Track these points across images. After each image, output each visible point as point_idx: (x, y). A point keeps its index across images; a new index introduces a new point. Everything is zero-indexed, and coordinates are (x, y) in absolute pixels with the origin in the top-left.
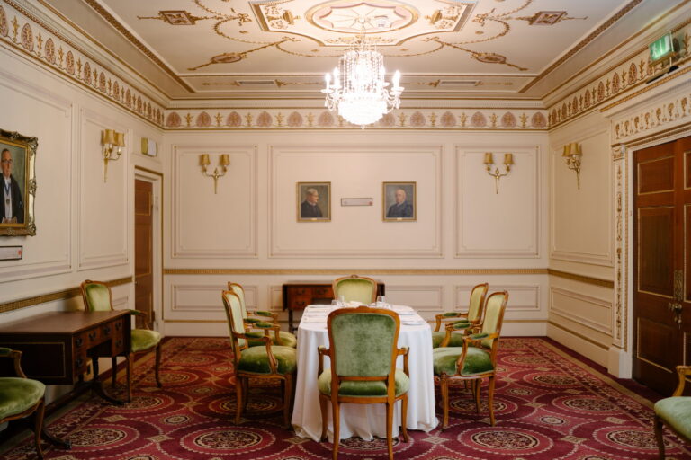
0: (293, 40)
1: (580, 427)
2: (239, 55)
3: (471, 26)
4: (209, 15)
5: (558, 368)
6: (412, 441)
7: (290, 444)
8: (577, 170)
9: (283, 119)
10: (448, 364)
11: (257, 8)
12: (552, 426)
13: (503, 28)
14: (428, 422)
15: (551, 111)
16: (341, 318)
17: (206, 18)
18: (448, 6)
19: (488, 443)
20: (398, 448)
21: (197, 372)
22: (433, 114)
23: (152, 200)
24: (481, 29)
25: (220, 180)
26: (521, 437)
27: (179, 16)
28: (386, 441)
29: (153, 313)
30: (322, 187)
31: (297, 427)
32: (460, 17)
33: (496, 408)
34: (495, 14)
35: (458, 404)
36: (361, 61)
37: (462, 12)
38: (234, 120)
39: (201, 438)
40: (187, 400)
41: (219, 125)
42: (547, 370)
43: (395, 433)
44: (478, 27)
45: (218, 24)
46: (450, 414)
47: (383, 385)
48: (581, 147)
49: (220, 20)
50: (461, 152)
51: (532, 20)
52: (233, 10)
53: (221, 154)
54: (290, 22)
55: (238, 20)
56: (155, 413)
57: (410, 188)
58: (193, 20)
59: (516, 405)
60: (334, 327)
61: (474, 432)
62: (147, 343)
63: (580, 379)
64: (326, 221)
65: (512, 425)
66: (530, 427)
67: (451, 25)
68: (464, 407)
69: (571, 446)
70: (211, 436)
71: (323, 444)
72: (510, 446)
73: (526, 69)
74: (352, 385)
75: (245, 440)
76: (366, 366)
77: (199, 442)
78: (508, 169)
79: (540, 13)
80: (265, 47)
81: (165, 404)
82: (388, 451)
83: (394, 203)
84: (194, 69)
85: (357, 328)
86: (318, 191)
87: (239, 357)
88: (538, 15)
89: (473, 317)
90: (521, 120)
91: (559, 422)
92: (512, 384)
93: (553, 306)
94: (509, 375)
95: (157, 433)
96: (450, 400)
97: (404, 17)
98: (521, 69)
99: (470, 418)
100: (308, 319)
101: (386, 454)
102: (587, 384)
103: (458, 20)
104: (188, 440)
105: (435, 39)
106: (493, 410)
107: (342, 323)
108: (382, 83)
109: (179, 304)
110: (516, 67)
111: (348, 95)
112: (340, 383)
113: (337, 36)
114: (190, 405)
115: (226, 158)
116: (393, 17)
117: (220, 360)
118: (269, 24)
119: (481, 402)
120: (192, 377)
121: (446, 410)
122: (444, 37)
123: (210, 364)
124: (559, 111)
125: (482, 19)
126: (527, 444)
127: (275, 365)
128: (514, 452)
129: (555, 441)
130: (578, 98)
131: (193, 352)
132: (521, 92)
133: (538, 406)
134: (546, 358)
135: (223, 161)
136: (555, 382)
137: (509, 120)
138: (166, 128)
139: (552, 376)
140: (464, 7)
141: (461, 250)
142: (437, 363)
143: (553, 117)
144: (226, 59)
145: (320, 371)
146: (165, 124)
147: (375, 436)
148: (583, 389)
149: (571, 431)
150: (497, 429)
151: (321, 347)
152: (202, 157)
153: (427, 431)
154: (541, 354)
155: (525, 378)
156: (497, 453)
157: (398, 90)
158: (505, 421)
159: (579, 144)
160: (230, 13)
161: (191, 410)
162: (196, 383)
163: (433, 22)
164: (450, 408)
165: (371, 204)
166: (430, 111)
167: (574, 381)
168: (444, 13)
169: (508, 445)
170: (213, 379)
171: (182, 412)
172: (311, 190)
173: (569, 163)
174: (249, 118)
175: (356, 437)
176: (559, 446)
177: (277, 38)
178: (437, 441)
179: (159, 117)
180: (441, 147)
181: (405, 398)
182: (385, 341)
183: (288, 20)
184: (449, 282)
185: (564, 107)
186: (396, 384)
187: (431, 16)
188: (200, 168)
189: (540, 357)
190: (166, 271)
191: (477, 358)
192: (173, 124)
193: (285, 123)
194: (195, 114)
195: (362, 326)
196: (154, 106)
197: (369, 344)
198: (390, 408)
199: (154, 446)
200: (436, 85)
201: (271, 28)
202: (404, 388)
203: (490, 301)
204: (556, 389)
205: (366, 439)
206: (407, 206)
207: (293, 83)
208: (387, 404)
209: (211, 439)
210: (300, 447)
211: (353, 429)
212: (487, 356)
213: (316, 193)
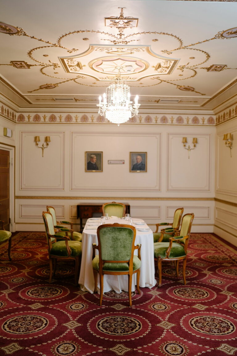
0: (82, 77)
1: (231, 285)
2: (54, 85)
3: (176, 72)
4: (37, 64)
5: (219, 251)
6: (142, 293)
7: (77, 295)
8: (230, 147)
9: (78, 118)
10: (162, 252)
11: (62, 60)
12: (216, 285)
13: (193, 73)
14: (151, 283)
15: (217, 116)
16: (105, 229)
17: (36, 65)
18: (164, 61)
19: (182, 295)
20: (135, 298)
21: (31, 252)
22: (156, 117)
23: (9, 160)
24: (182, 73)
25: (45, 150)
26: (200, 291)
27: (21, 64)
28: (128, 293)
29: (10, 219)
30: (98, 154)
31: (81, 285)
32: (171, 67)
33: (187, 274)
34: (189, 65)
35: (167, 272)
36: (117, 89)
37: (172, 64)
38: (53, 118)
39: (30, 291)
40: (24, 268)
41: (45, 121)
42: (214, 252)
43: (133, 289)
44: (180, 72)
45: (42, 68)
46: (163, 277)
47: (126, 265)
48: (232, 135)
49: (43, 66)
50: (171, 137)
51: (208, 69)
52: (50, 61)
53: (46, 136)
54: (81, 68)
55: (53, 67)
56: (7, 276)
57: (144, 155)
58: (29, 66)
59: (197, 273)
60: (101, 234)
61: (175, 288)
62: (3, 238)
63: (231, 257)
64: (100, 172)
65: (195, 284)
66: (204, 286)
67: (166, 71)
68: (170, 274)
69: (226, 297)
70: (36, 290)
71: (95, 295)
72: (194, 296)
73: (205, 95)
74: (110, 265)
75: (53, 292)
76: (118, 255)
77: (29, 293)
78: (195, 146)
79: (213, 65)
80: (68, 81)
81: (13, 270)
82: (129, 299)
83: (135, 163)
84: (31, 92)
85: (113, 235)
86: (96, 156)
87: (51, 247)
88: (211, 67)
89: (175, 226)
90: (202, 120)
91: (220, 282)
92: (195, 260)
93: (217, 217)
94: (194, 255)
95: (6, 288)
96: (162, 270)
97: (141, 66)
98: (202, 95)
99: (173, 280)
100: (89, 227)
101: (128, 301)
102: (234, 260)
103: (170, 68)
104: (23, 293)
105: (158, 78)
106: (185, 275)
107: (105, 232)
108: (129, 102)
109: (23, 214)
110: (200, 93)
111: (111, 108)
112: (104, 264)
113: (105, 76)
114: (25, 272)
115: (48, 138)
116: (135, 66)
117: (44, 245)
118: (69, 69)
119: (179, 270)
120: (28, 255)
121: (160, 276)
122: (162, 77)
123: (38, 248)
124: (222, 116)
125: (182, 68)
126: (203, 296)
127: (70, 252)
128: (196, 300)
129: (217, 294)
130: (232, 110)
131: (30, 241)
132: (202, 106)
133: (209, 273)
134: (213, 245)
135: (47, 140)
136: (217, 259)
137: (195, 120)
138: (17, 122)
139: (216, 255)
140: (173, 62)
141: (170, 188)
142: (156, 252)
143: (218, 119)
144: (48, 87)
145: (94, 256)
146: (16, 120)
147: (123, 291)
148: (232, 263)
149: (226, 288)
150: (187, 287)
151: (94, 244)
152: (36, 138)
153: (150, 288)
154: (210, 243)
155: (202, 256)
156: (187, 301)
157: (137, 105)
158: (192, 282)
159: (232, 134)
160: (48, 63)
161: (26, 274)
162: (30, 258)
163: (156, 69)
164: (162, 274)
165: (124, 163)
166: (155, 115)
167: (227, 259)
168: (162, 65)
169: (193, 296)
170: (39, 256)
171: (21, 276)
172: (93, 156)
173: (226, 143)
174: (60, 118)
175: (113, 291)
176: (219, 296)
177: (75, 76)
178: (155, 293)
179: (13, 116)
180: (160, 134)
181: (138, 272)
182: (128, 242)
183: (79, 67)
184: (163, 204)
185: (224, 114)
186: (134, 265)
187: (155, 66)
188: (35, 143)
189: (210, 245)
190: (16, 197)
191: (177, 249)
192: (21, 120)
193: (79, 120)
194: (33, 115)
195: (116, 234)
196: (10, 110)
197: (119, 243)
198: (130, 277)
199: (5, 296)
200: (158, 102)
201: (70, 71)
202: (138, 267)
203: (184, 218)
204: (218, 263)
205: (117, 292)
206: (142, 164)
207: (83, 100)
208: (129, 276)
209: (36, 292)
210: (83, 297)
211: (111, 287)
212: (182, 247)
213: (95, 157)
